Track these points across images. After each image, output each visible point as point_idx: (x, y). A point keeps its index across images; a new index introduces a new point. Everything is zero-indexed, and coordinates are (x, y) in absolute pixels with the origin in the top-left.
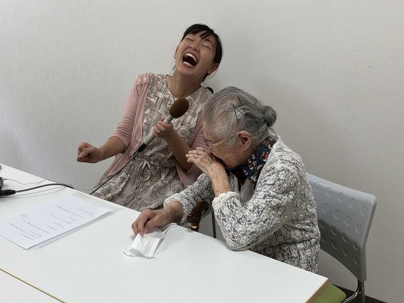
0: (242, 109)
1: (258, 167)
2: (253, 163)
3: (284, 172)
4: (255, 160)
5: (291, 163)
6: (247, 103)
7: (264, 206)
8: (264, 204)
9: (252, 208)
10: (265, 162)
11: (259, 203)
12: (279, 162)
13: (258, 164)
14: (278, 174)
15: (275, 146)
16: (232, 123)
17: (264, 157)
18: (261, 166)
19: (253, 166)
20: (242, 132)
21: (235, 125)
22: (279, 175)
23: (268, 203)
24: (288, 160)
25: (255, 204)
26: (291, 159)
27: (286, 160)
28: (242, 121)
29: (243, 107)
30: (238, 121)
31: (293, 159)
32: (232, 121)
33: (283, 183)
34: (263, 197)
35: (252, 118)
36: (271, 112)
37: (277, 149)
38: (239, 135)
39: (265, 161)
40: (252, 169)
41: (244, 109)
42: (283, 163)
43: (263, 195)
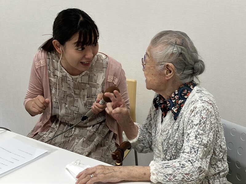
0: (181, 48)
1: (179, 101)
2: (176, 97)
3: (205, 111)
4: (177, 95)
5: (208, 103)
6: (186, 47)
7: (197, 146)
8: (198, 144)
9: (189, 150)
10: (186, 99)
11: (194, 144)
12: (199, 103)
13: (179, 99)
14: (201, 113)
15: (196, 88)
16: (167, 53)
17: (186, 95)
18: (182, 101)
19: (175, 99)
20: (170, 64)
21: (169, 55)
22: (202, 115)
23: (200, 143)
24: (206, 100)
25: (190, 146)
26: (209, 100)
27: (205, 101)
28: (175, 56)
29: (182, 47)
30: (172, 54)
31: (210, 100)
32: (169, 51)
33: (206, 120)
34: (194, 138)
35: (184, 58)
36: (201, 65)
37: (197, 90)
38: (167, 65)
39: (186, 97)
40: (174, 101)
41: (182, 49)
42: (203, 103)
43: (194, 136)
